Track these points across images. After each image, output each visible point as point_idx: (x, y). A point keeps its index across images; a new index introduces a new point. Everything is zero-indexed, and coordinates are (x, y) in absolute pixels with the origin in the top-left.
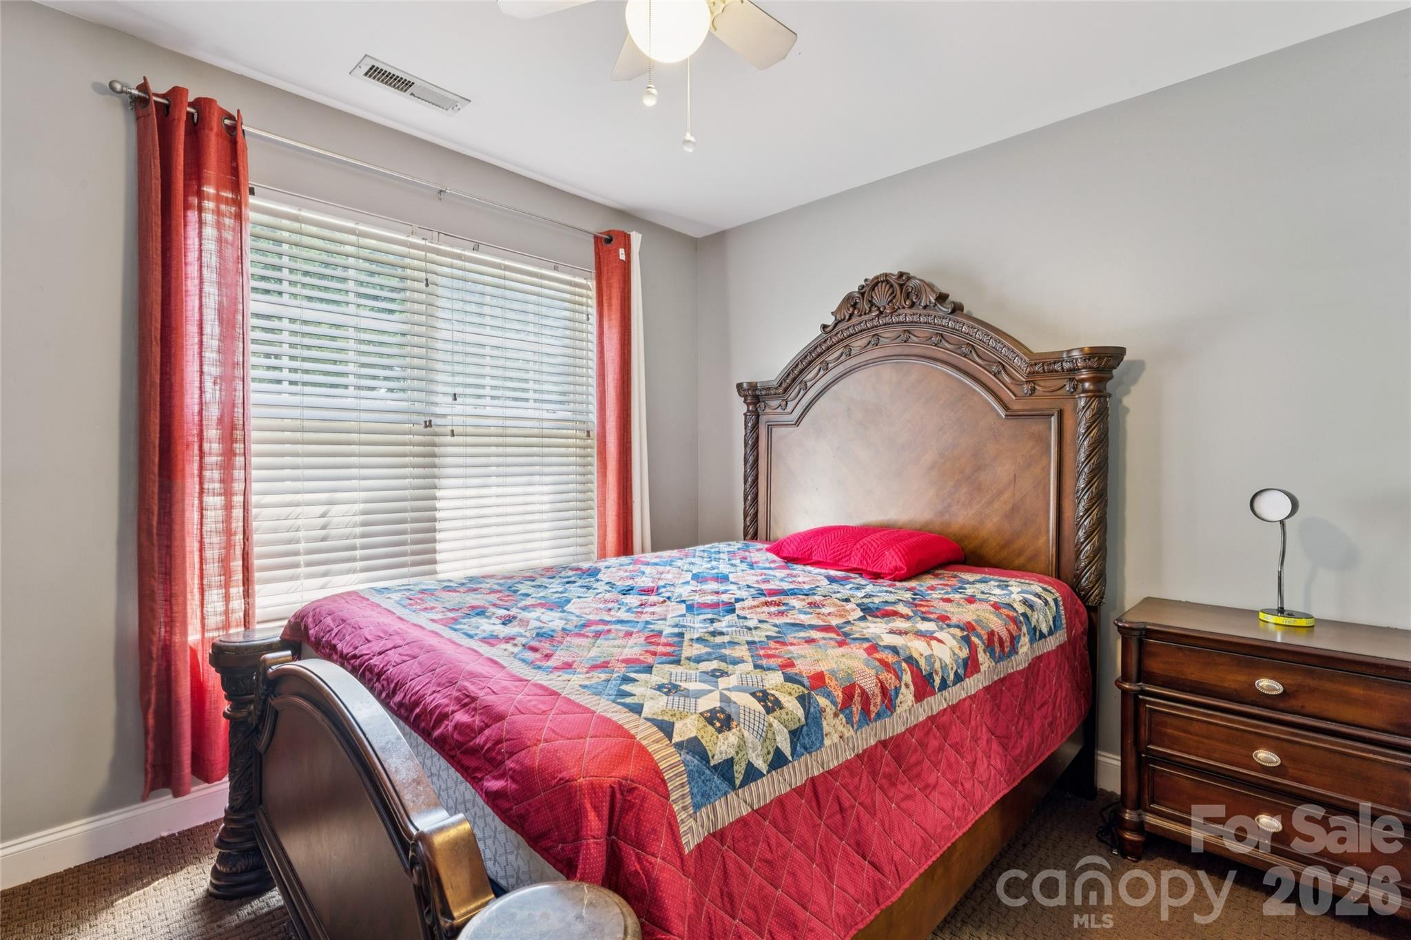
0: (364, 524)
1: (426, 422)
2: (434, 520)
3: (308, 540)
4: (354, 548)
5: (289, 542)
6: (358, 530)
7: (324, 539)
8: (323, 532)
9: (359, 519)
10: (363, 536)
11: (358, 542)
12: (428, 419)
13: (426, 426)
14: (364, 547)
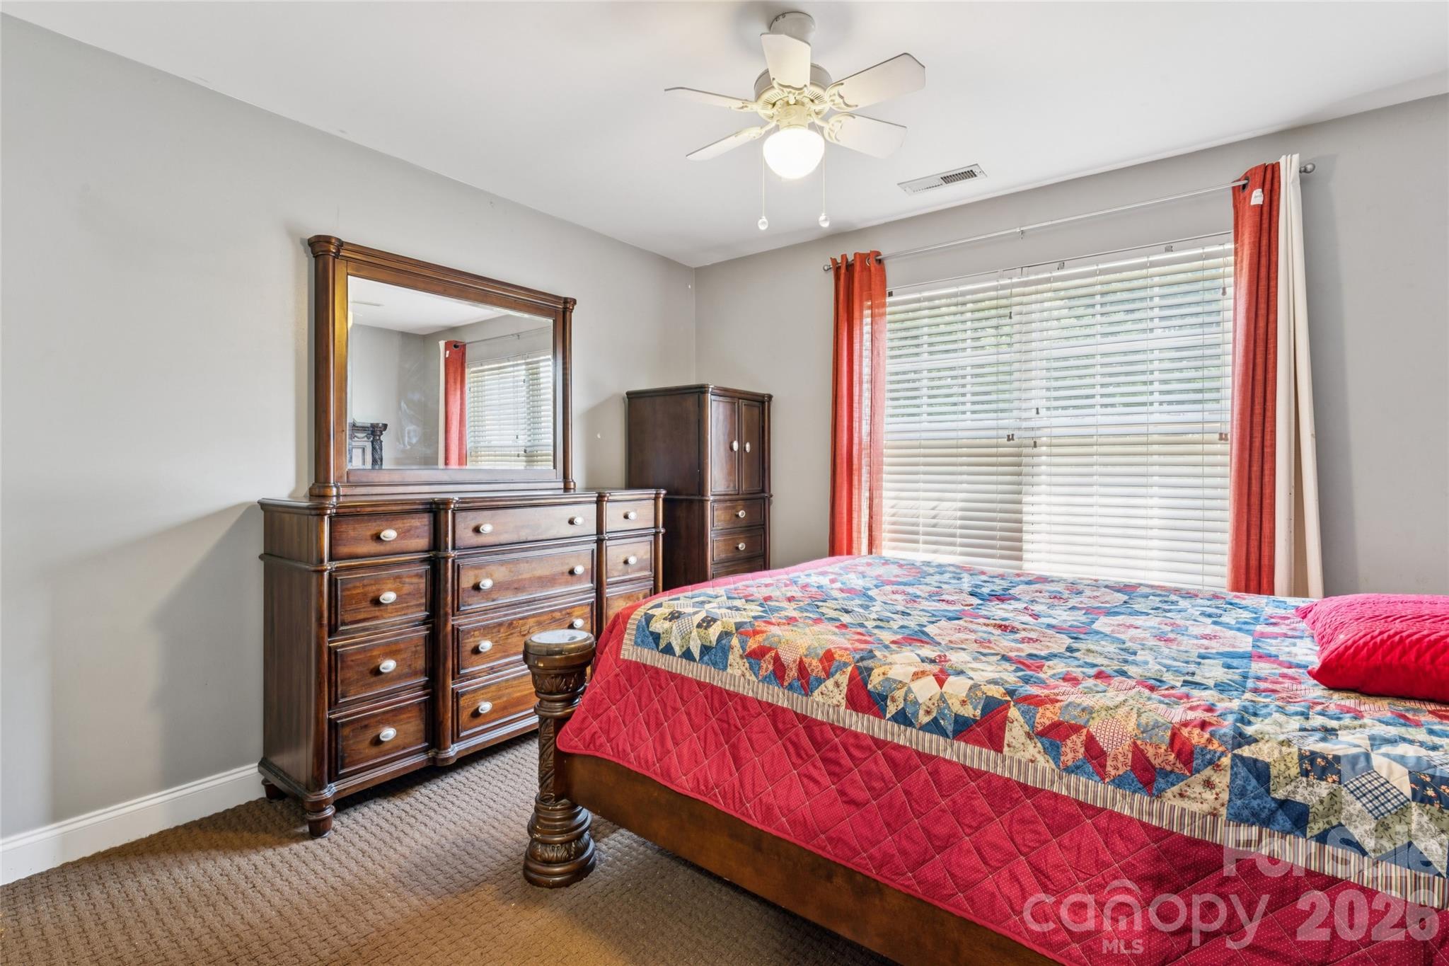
0: (962, 518)
1: (1009, 436)
2: (1020, 522)
3: (925, 525)
4: (953, 536)
5: (913, 525)
6: (959, 522)
7: (934, 526)
8: (934, 521)
9: (959, 514)
10: (962, 527)
11: (959, 531)
12: (1010, 433)
13: (1009, 440)
14: (962, 536)
